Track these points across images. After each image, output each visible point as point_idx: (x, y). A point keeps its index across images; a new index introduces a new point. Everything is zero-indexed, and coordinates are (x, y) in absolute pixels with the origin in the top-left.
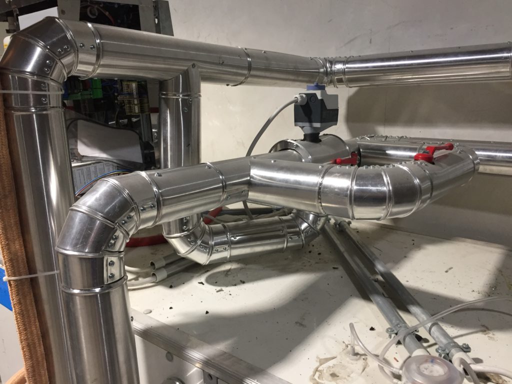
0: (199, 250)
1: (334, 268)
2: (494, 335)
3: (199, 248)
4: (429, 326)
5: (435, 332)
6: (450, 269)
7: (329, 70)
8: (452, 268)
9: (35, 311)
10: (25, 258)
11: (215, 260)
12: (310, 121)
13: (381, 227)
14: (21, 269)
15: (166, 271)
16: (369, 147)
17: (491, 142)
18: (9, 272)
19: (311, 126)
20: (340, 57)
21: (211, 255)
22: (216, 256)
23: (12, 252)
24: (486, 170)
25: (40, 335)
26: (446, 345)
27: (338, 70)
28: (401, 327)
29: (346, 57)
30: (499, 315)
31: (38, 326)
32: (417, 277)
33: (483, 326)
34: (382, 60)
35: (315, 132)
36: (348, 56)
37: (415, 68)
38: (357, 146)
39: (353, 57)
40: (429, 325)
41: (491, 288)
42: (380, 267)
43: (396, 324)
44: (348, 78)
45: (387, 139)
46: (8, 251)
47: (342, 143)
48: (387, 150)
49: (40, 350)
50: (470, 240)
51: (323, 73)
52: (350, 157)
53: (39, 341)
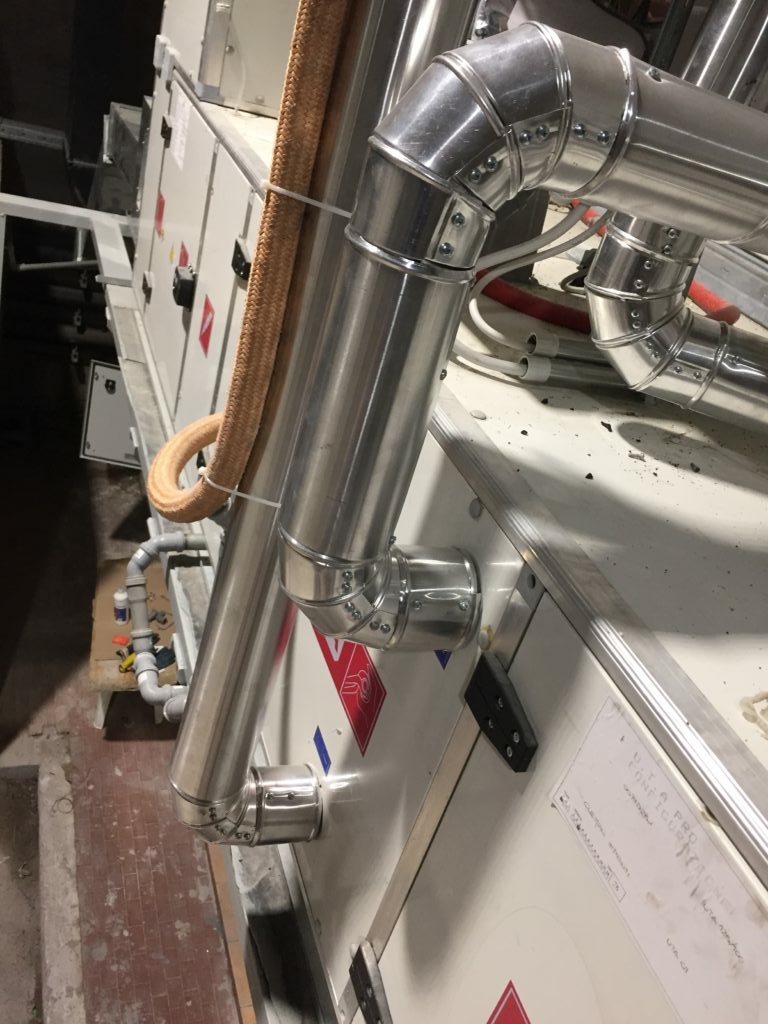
0: (640, 350)
3: (642, 343)
9: (289, 279)
10: (312, 157)
11: (662, 392)
14: (296, 176)
15: (552, 368)
18: (276, 171)
21: (659, 375)
22: (668, 384)
23: (295, 130)
25: (279, 329)
31: (283, 308)
46: (289, 126)
49: (269, 357)
53: (273, 339)
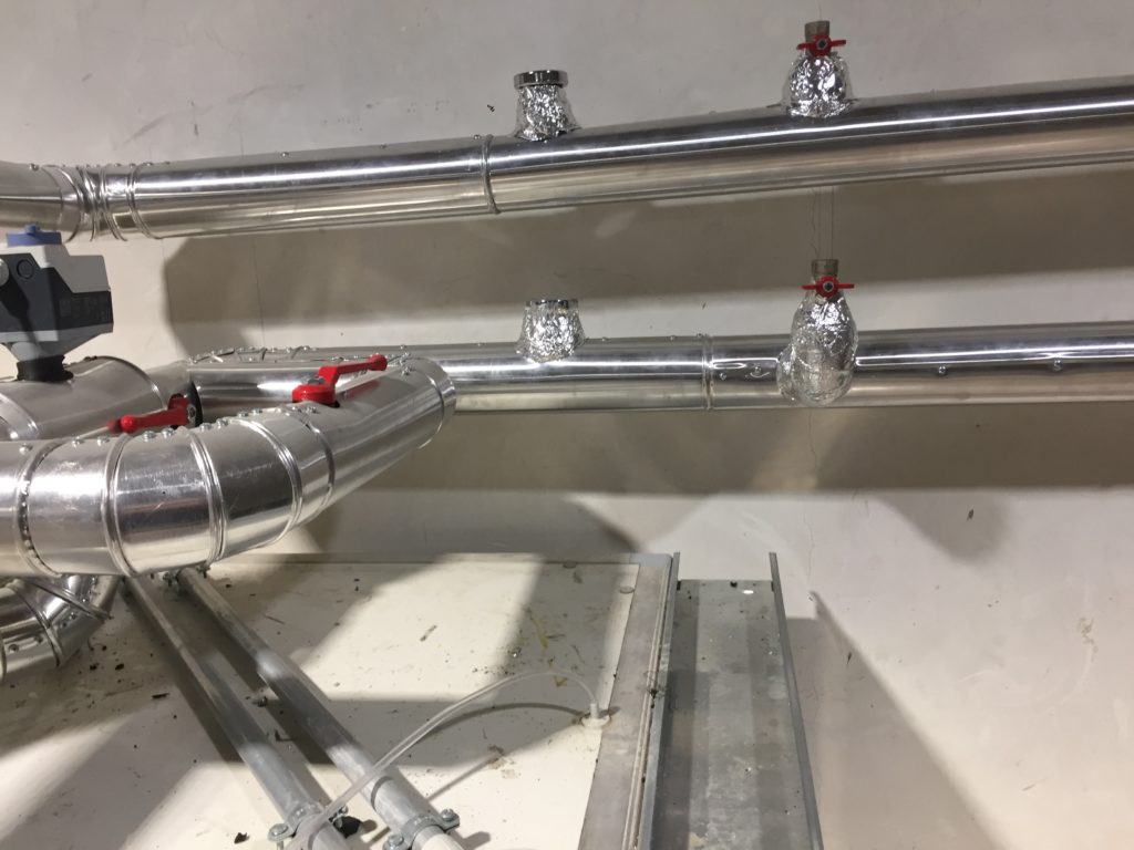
1: (156, 697)
2: (513, 763)
4: (371, 789)
5: (384, 803)
6: (431, 630)
7: (92, 196)
8: (435, 627)
12: (28, 327)
13: (287, 562)
16: (218, 379)
17: (476, 344)
19: (33, 340)
20: (119, 165)
24: (476, 403)
26: (405, 828)
27: (116, 196)
28: (303, 814)
29: (133, 165)
30: (526, 713)
32: (360, 668)
33: (493, 748)
34: (221, 171)
35: (46, 354)
36: (138, 163)
37: (296, 191)
38: (188, 381)
39: (151, 164)
40: (371, 786)
41: (510, 653)
42: (268, 668)
43: (293, 809)
44: (146, 217)
45: (266, 356)
47: (138, 376)
48: (262, 381)
50: (472, 556)
51: (78, 203)
52: (166, 409)
